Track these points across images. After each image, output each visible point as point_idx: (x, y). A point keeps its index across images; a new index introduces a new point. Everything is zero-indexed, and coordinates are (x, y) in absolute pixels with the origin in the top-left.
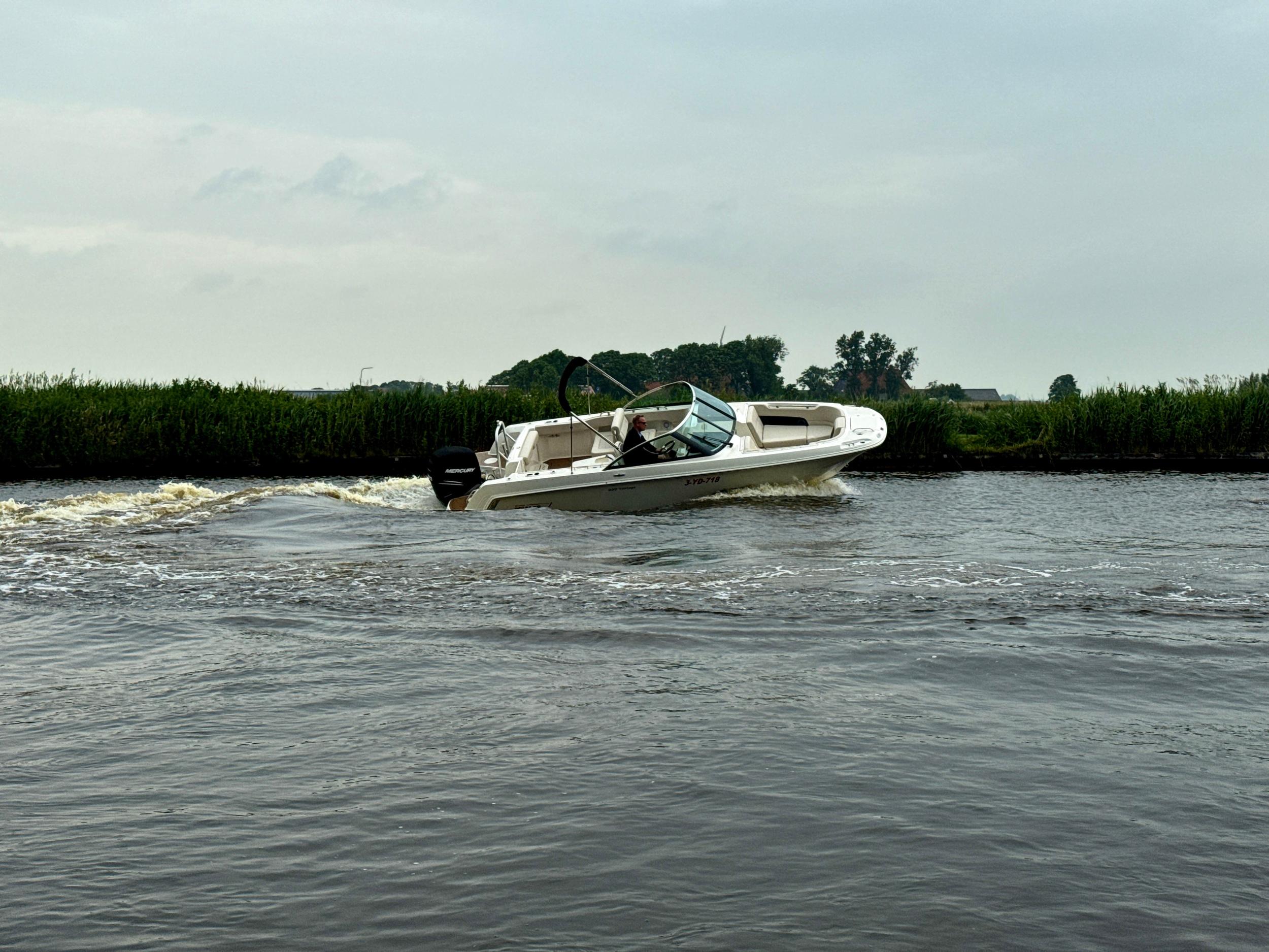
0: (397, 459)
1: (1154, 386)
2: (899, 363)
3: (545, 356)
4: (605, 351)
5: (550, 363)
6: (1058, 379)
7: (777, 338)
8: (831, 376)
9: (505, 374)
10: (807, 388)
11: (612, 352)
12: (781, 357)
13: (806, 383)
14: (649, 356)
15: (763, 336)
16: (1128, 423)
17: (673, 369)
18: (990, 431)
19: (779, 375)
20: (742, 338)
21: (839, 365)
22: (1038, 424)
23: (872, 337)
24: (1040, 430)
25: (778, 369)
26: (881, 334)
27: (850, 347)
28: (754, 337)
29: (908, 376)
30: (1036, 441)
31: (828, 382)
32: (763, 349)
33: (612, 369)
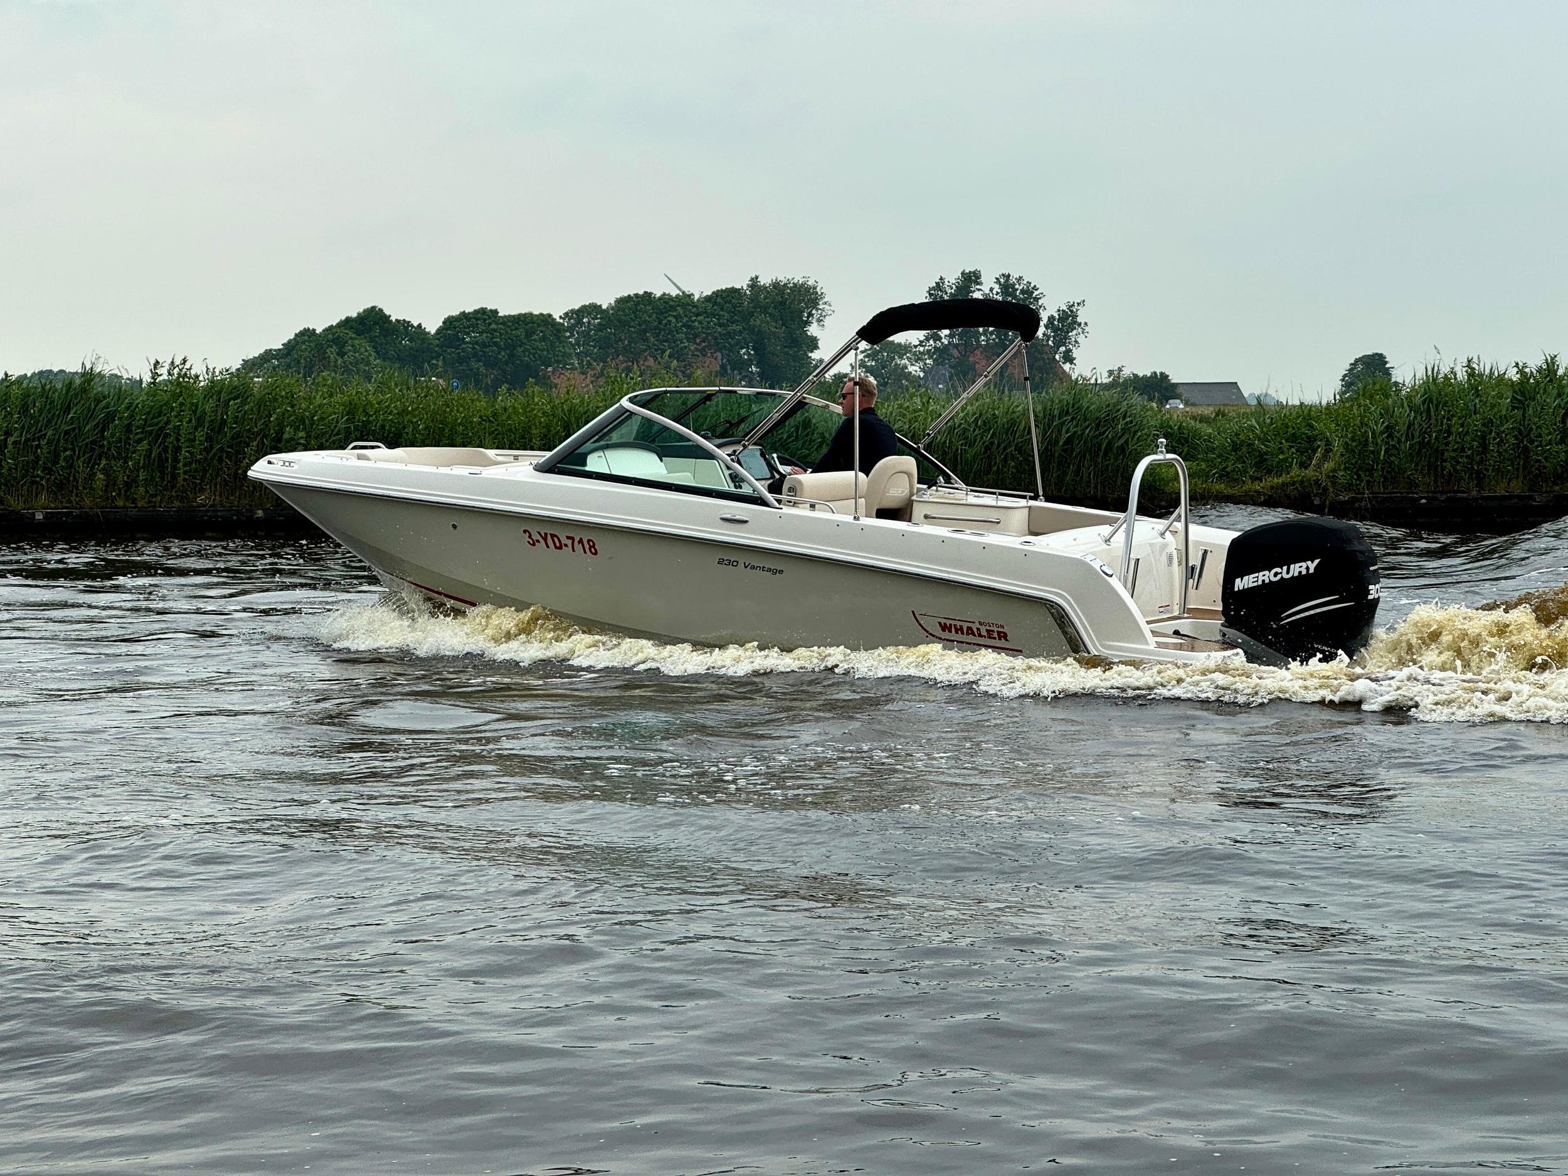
0: (39, 516)
1: (1535, 362)
2: (1050, 332)
3: (348, 320)
4: (469, 309)
5: (358, 333)
6: (1357, 361)
7: (811, 283)
8: (918, 358)
9: (268, 356)
11: (483, 311)
12: (819, 321)
14: (556, 316)
15: (783, 278)
16: (1483, 438)
17: (605, 345)
18: (1219, 456)
19: (815, 355)
22: (1311, 439)
23: (997, 281)
24: (1315, 451)
25: (813, 344)
26: (1015, 275)
28: (765, 280)
29: (1069, 358)
30: (1309, 473)
31: (911, 369)
32: (783, 303)
33: (484, 345)
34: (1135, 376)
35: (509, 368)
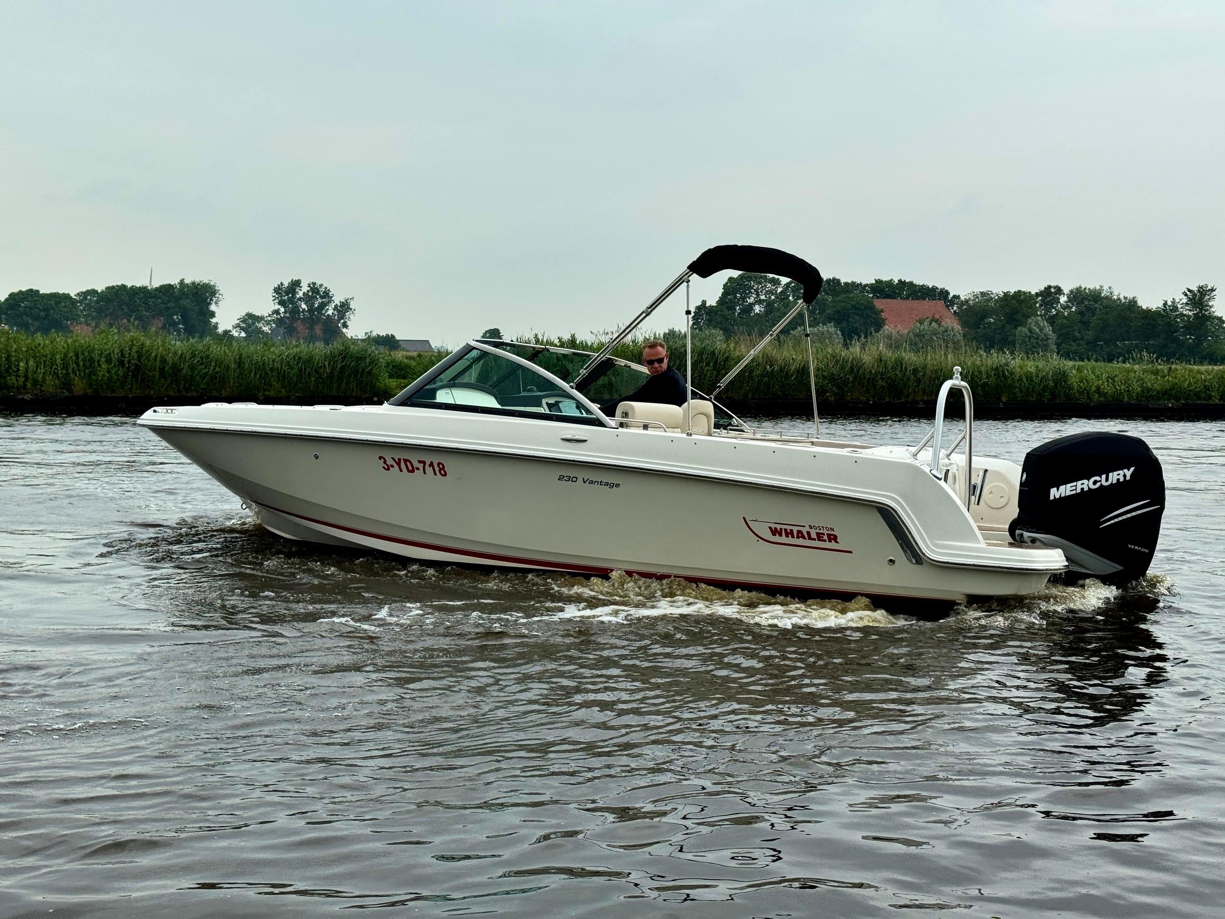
2: (335, 312)
4: (24, 289)
6: (487, 331)
7: (212, 283)
8: (268, 323)
10: (243, 334)
11: (31, 290)
12: (216, 303)
13: (242, 329)
14: (73, 295)
15: (197, 280)
17: (100, 311)
19: (214, 320)
20: (174, 281)
21: (277, 312)
23: (309, 286)
25: (213, 314)
26: (318, 283)
27: (287, 295)
28: (188, 281)
29: (345, 325)
31: (264, 329)
32: (197, 293)
33: (31, 308)
34: (379, 336)
35: (46, 322)
